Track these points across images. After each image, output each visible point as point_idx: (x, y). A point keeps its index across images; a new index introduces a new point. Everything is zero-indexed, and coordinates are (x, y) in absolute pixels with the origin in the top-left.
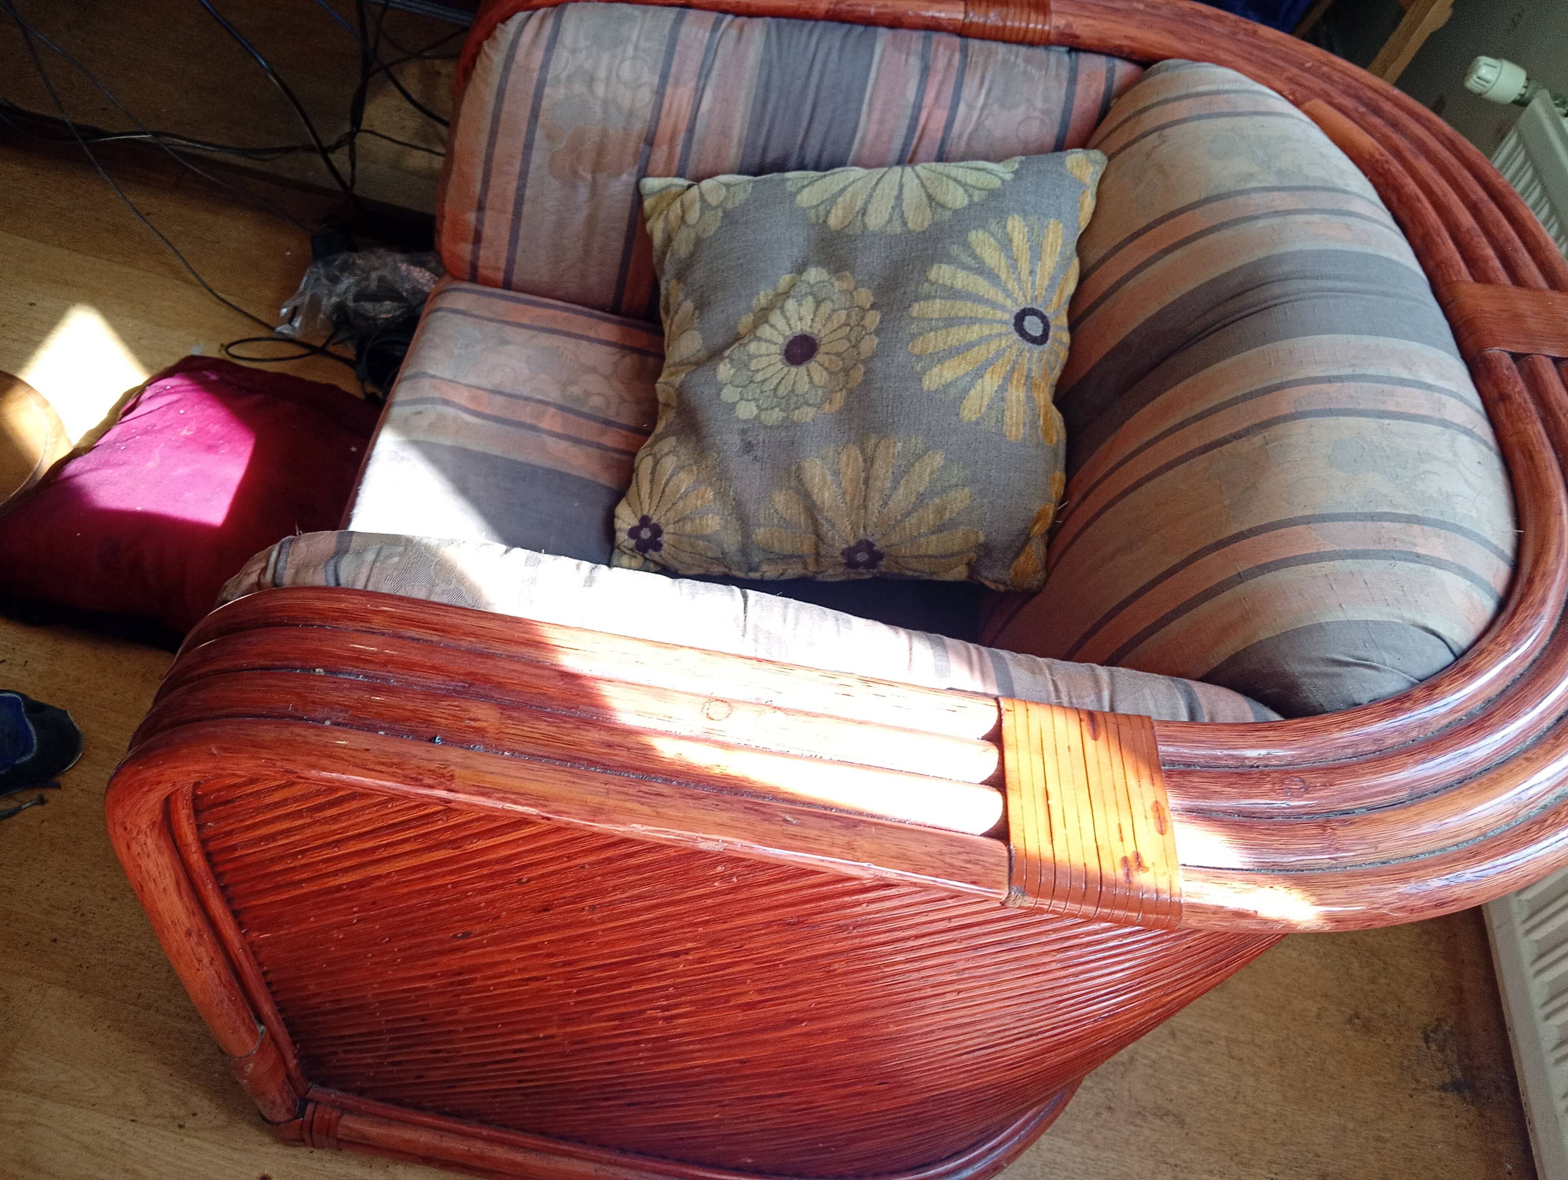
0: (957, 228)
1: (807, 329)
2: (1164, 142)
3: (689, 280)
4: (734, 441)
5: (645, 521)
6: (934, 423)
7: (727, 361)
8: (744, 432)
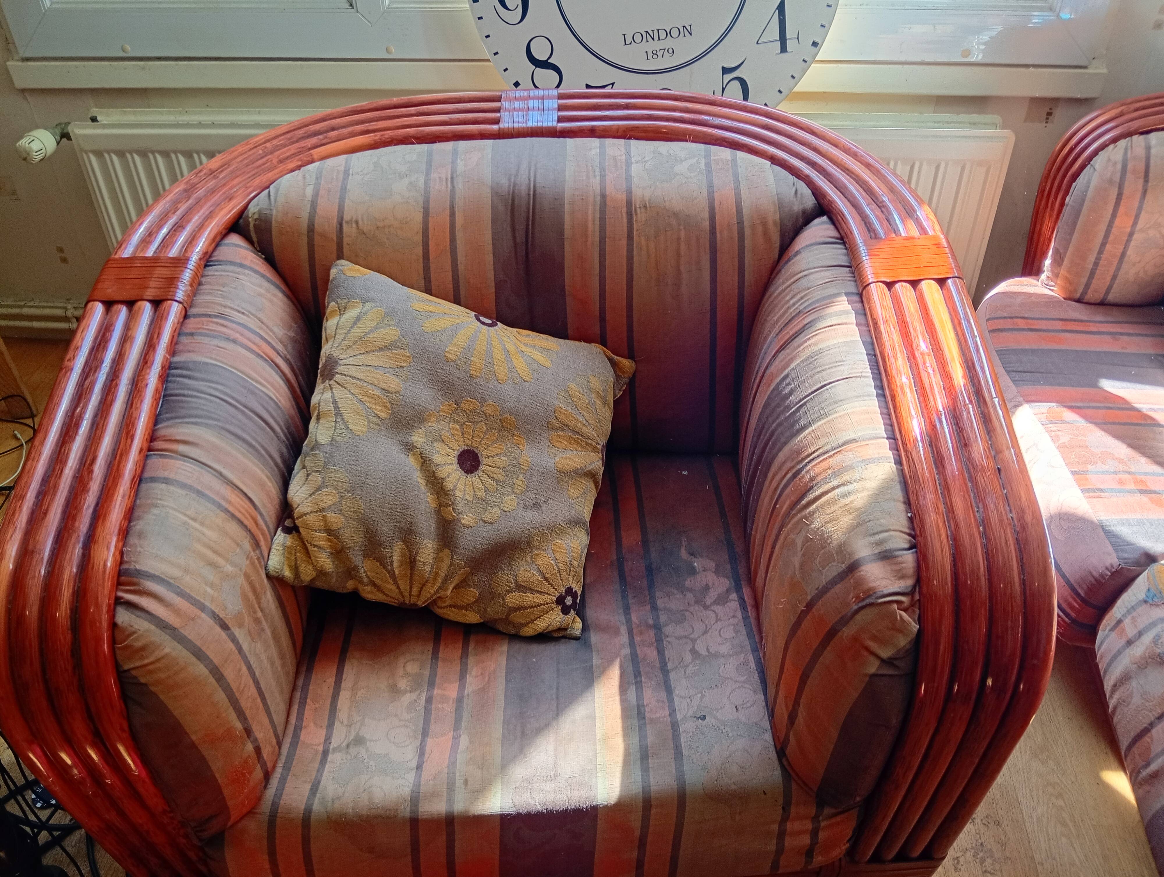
0: (417, 337)
1: (456, 453)
2: (357, 222)
3: (383, 538)
4: (530, 515)
5: (560, 601)
6: (551, 382)
7: (461, 516)
8: (526, 507)
